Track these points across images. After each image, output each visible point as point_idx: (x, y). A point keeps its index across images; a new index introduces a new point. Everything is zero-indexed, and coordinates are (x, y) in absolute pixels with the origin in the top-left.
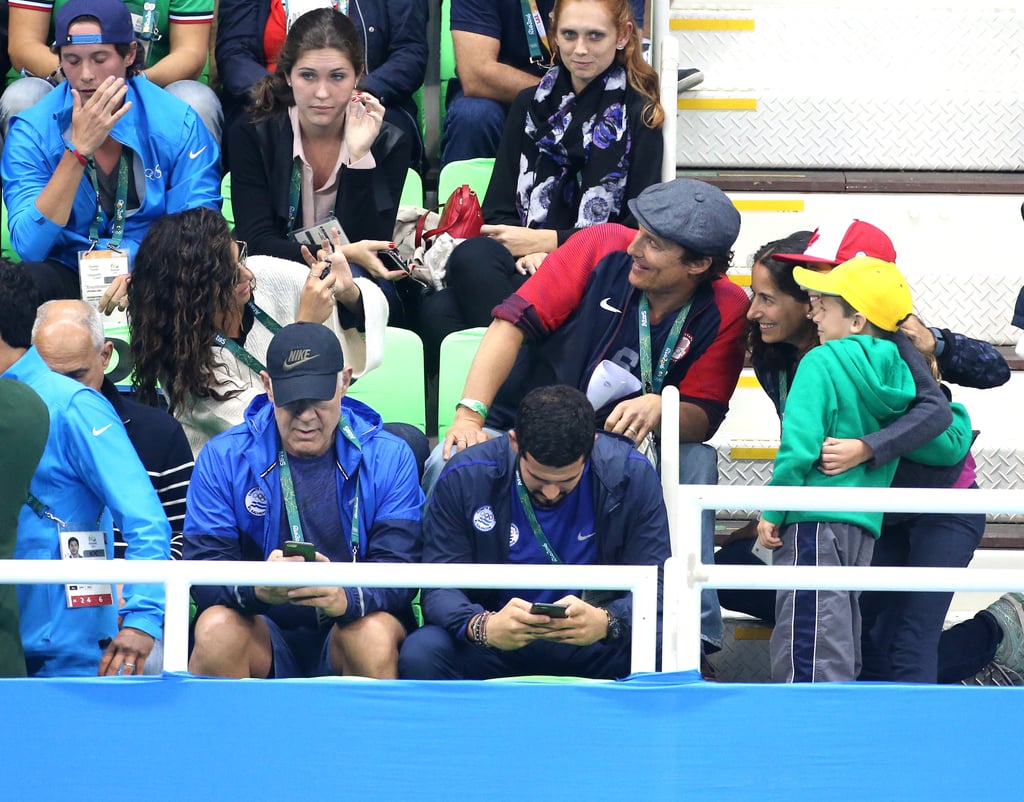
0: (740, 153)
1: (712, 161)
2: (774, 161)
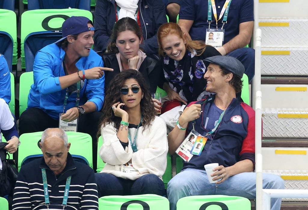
0: (284, 70)
1: (274, 73)
2: (296, 73)
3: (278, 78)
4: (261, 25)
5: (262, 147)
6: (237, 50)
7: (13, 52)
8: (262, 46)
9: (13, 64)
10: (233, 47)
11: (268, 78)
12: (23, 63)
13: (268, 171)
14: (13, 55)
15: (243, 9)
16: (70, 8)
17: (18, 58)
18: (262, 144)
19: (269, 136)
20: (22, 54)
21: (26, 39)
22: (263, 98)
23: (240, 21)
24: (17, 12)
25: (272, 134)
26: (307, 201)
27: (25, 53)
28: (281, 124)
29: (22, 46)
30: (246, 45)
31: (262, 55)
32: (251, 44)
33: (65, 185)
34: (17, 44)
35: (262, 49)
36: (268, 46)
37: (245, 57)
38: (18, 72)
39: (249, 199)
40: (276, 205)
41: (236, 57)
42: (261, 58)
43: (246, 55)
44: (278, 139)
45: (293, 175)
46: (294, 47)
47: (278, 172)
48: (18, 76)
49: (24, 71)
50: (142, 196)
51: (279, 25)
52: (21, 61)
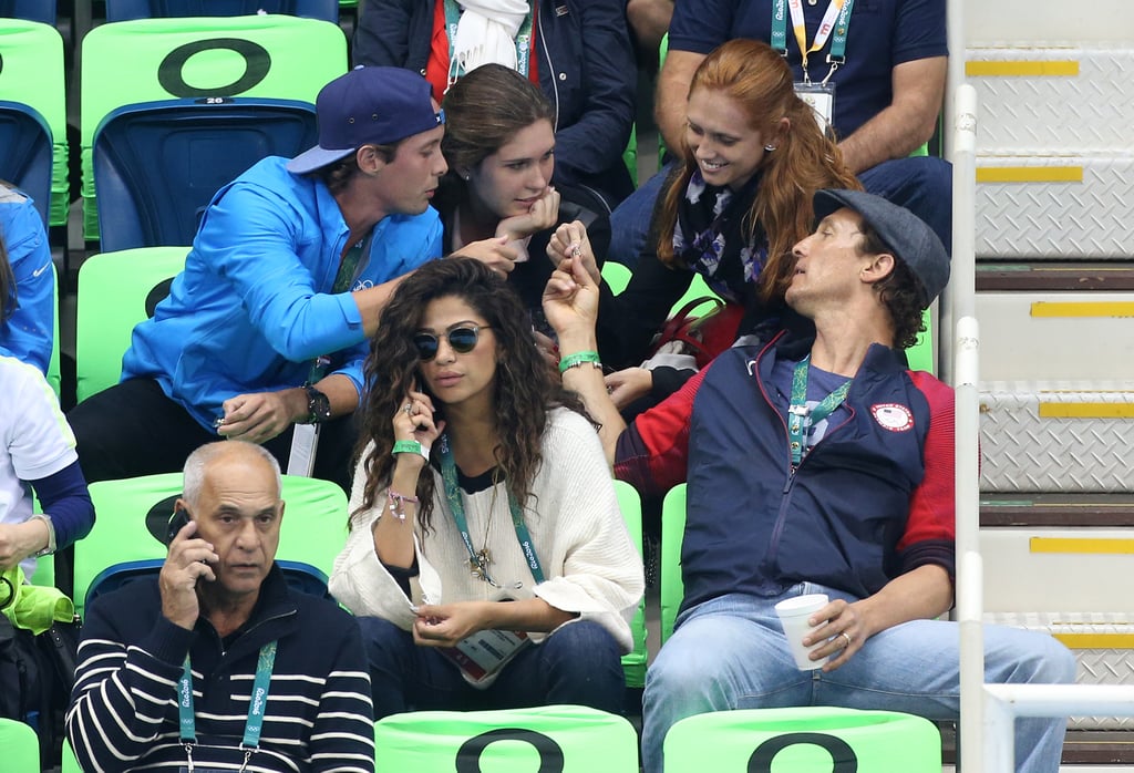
0: (1062, 239)
1: (1024, 250)
2: (1108, 250)
3: (1038, 268)
4: (975, 70)
5: (981, 525)
6: (884, 165)
7: (54, 179)
8: (980, 151)
9: (52, 223)
10: (871, 156)
11: (1002, 268)
12: (91, 218)
13: (1006, 615)
14: (54, 189)
15: (908, 12)
16: (261, 13)
17: (72, 200)
18: (982, 516)
19: (1007, 487)
20: (85, 185)
21: (101, 127)
22: (982, 345)
23: (894, 55)
24: (66, 28)
25: (1017, 478)
26: (1132, 727)
27: (96, 181)
28: (1051, 441)
29: (87, 156)
30: (918, 146)
31: (977, 183)
32: (938, 142)
33: (254, 673)
34: (66, 150)
35: (978, 160)
36: (1001, 150)
37: (918, 194)
38: (70, 254)
39: (936, 723)
40: (1046, 745)
41: (884, 192)
42: (977, 193)
43: (920, 184)
44: (1039, 497)
45: (1099, 629)
46: (1097, 154)
47: (1043, 621)
48: (71, 267)
49: (94, 248)
50: (537, 714)
51: (1041, 69)
52: (81, 212)
